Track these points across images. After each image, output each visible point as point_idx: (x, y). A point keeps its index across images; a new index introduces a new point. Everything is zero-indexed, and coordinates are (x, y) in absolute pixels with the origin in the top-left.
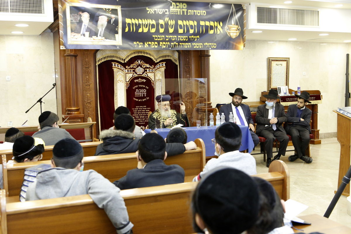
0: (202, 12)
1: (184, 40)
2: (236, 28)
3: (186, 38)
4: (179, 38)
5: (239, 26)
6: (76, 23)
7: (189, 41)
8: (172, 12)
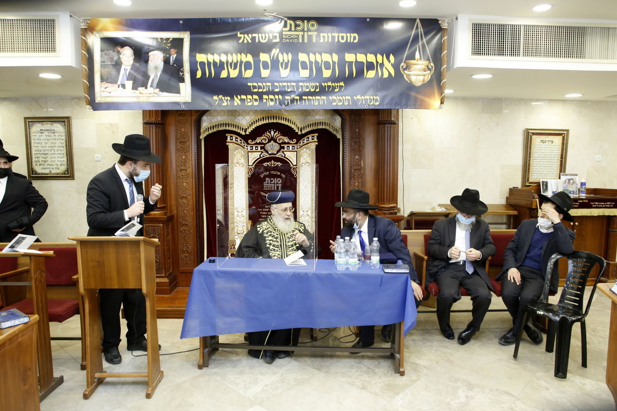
0: (351, 37)
1: (312, 90)
2: (423, 67)
3: (316, 86)
4: (302, 86)
5: (430, 62)
6: (111, 66)
7: (322, 91)
8: (286, 39)
